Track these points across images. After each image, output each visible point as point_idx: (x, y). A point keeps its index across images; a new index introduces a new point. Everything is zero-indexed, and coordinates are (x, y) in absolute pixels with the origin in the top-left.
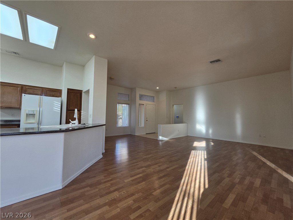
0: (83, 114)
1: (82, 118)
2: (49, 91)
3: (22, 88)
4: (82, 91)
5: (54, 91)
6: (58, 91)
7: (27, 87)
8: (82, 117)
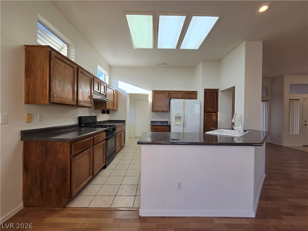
0: (220, 116)
1: (220, 120)
2: (187, 94)
3: (169, 93)
4: (218, 89)
5: (190, 93)
6: (194, 93)
7: (172, 93)
8: (218, 119)
